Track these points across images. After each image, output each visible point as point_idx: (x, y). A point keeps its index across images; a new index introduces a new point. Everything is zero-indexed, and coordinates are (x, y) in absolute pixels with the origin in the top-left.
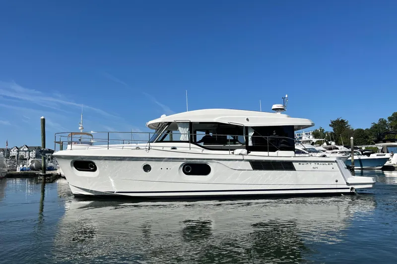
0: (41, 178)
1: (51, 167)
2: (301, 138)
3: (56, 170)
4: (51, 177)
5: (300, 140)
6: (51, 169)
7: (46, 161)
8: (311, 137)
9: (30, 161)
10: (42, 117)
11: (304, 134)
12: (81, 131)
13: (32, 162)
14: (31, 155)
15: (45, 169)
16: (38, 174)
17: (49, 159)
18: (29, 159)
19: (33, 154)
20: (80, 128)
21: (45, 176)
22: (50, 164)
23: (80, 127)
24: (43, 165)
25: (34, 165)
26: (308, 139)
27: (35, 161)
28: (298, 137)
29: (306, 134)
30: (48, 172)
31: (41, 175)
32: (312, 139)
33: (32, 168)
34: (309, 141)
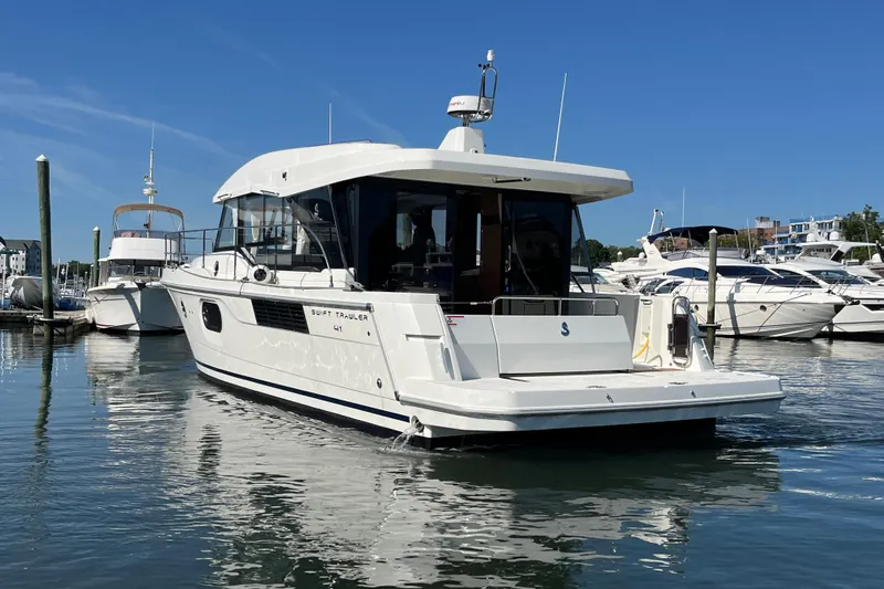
0: (42, 329)
1: (69, 300)
2: (802, 238)
3: (83, 308)
4: (69, 329)
5: (801, 245)
6: (67, 305)
7: (55, 282)
8: (835, 235)
9: (10, 281)
10: (41, 158)
11: (812, 224)
12: (151, 202)
13: (16, 284)
14: (12, 263)
15: (51, 306)
16: (33, 319)
17: (62, 279)
18: (7, 275)
19: (18, 261)
20: (147, 191)
21: (53, 325)
22: (65, 292)
23: (147, 187)
24: (45, 295)
25: (21, 293)
26: (824, 242)
27: (25, 282)
28: (794, 234)
29: (821, 226)
30: (60, 316)
31: (41, 323)
32: (835, 243)
33: (16, 303)
34: (829, 249)
